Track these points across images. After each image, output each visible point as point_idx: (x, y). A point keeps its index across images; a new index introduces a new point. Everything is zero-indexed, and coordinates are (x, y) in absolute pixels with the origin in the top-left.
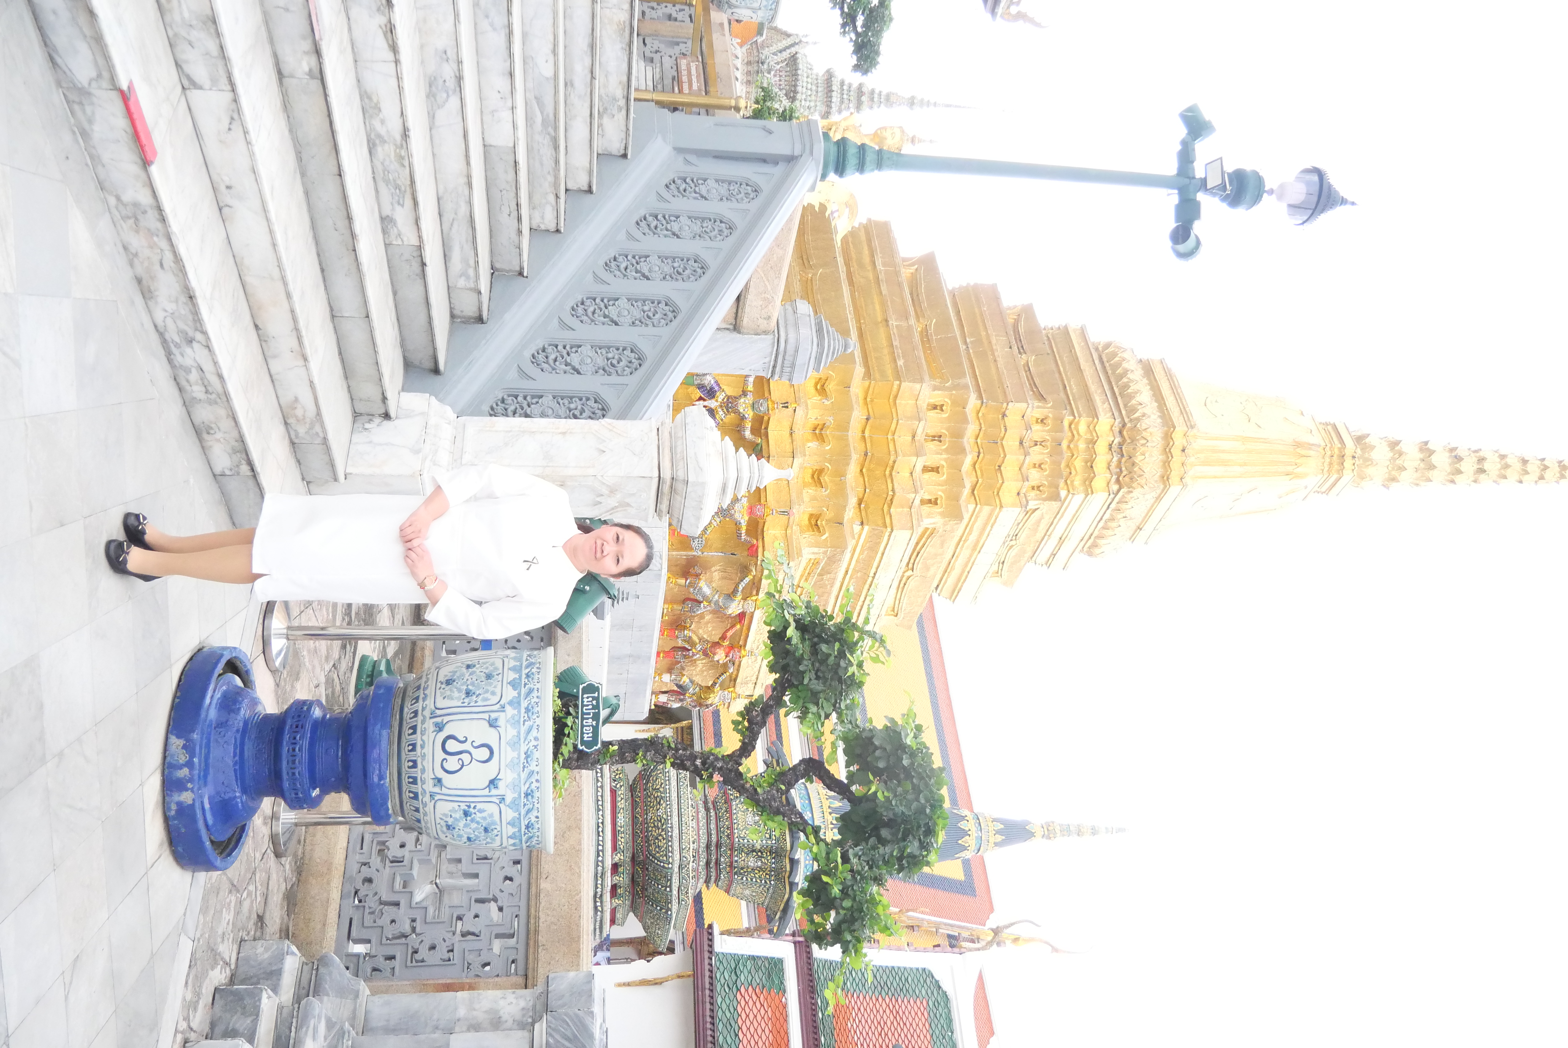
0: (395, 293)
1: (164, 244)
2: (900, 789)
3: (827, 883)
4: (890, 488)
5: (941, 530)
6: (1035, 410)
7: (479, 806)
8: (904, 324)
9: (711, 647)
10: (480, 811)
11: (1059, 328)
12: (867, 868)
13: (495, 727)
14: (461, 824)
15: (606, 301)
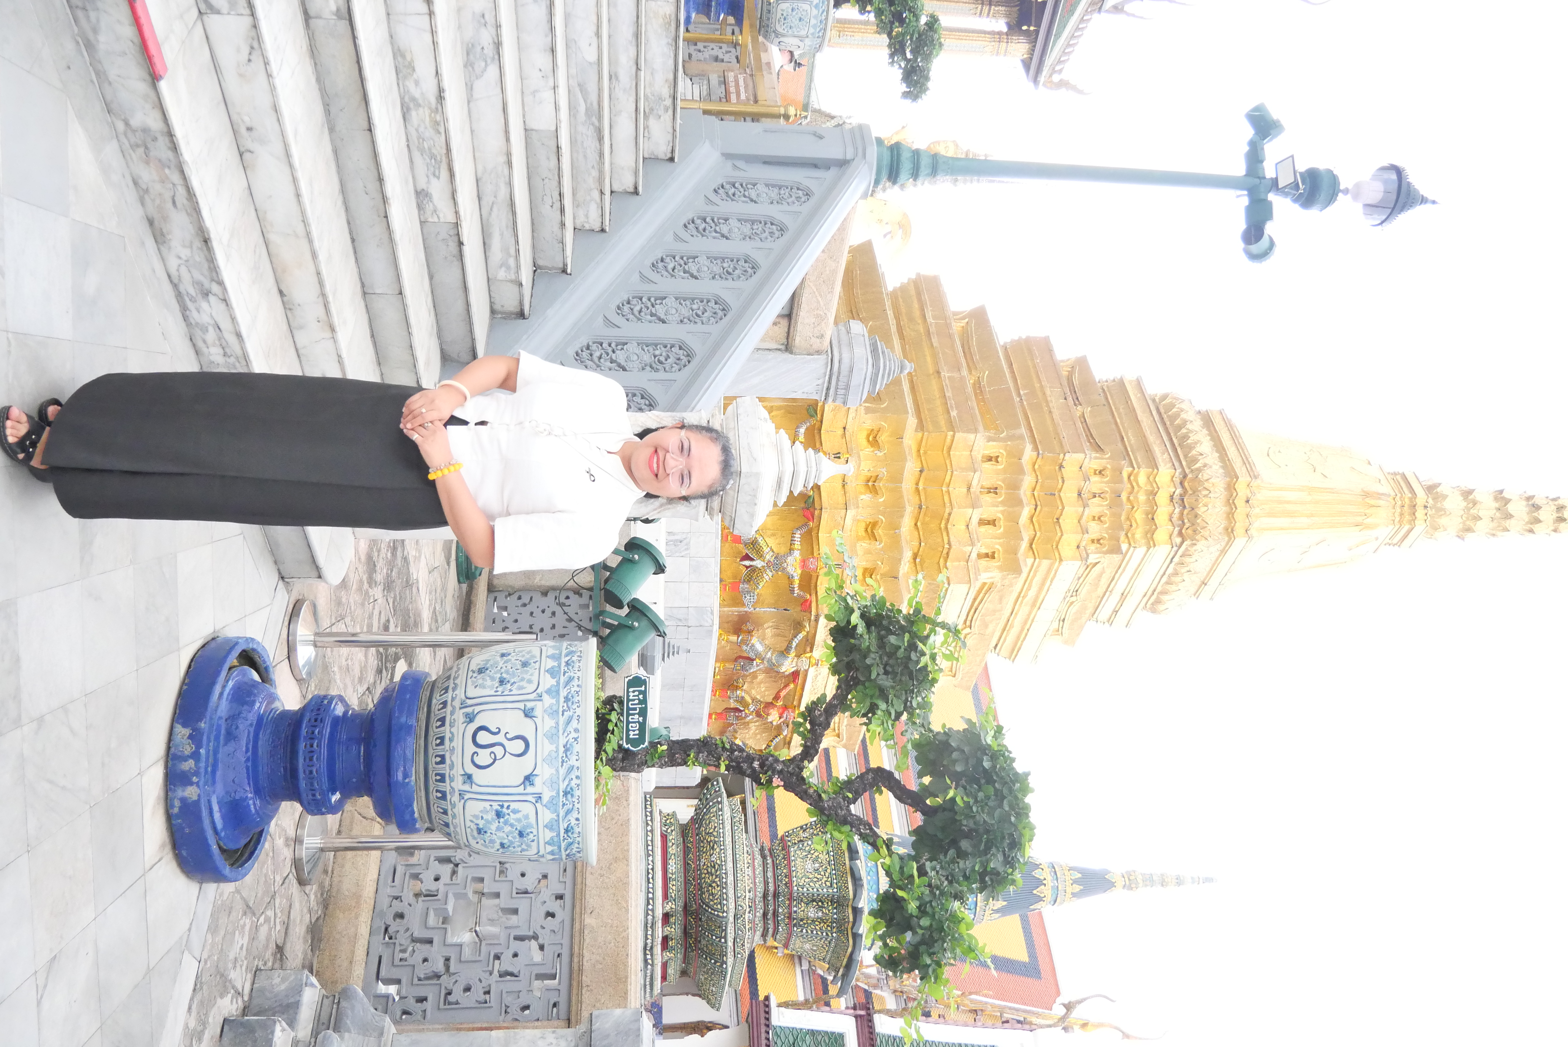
0: (431, 277)
1: (176, 178)
2: (981, 795)
3: (903, 899)
4: (946, 541)
5: (999, 585)
6: (1093, 461)
7: (513, 806)
8: (956, 375)
9: (765, 707)
10: (515, 812)
11: (1114, 381)
12: (946, 883)
13: (531, 717)
14: (494, 827)
15: (652, 300)
